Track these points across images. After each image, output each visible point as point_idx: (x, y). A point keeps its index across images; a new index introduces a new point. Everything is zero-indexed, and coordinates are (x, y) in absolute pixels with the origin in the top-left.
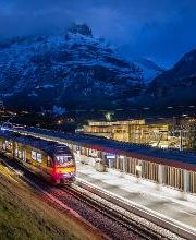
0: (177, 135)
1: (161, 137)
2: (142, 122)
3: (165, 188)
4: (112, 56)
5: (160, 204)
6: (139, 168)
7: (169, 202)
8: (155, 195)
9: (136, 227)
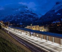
0: (45, 29)
1: (42, 29)
2: (38, 26)
3: (43, 40)
4: (32, 12)
5: (42, 43)
6: (38, 35)
7: (44, 42)
8: (41, 41)
9: (37, 47)
